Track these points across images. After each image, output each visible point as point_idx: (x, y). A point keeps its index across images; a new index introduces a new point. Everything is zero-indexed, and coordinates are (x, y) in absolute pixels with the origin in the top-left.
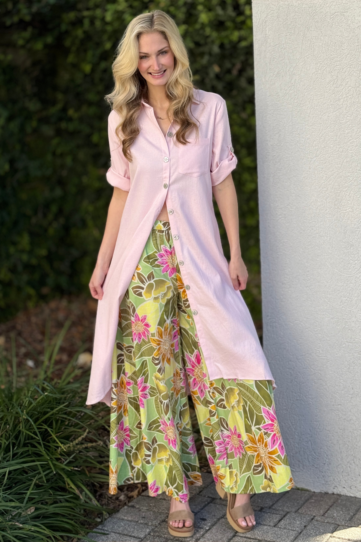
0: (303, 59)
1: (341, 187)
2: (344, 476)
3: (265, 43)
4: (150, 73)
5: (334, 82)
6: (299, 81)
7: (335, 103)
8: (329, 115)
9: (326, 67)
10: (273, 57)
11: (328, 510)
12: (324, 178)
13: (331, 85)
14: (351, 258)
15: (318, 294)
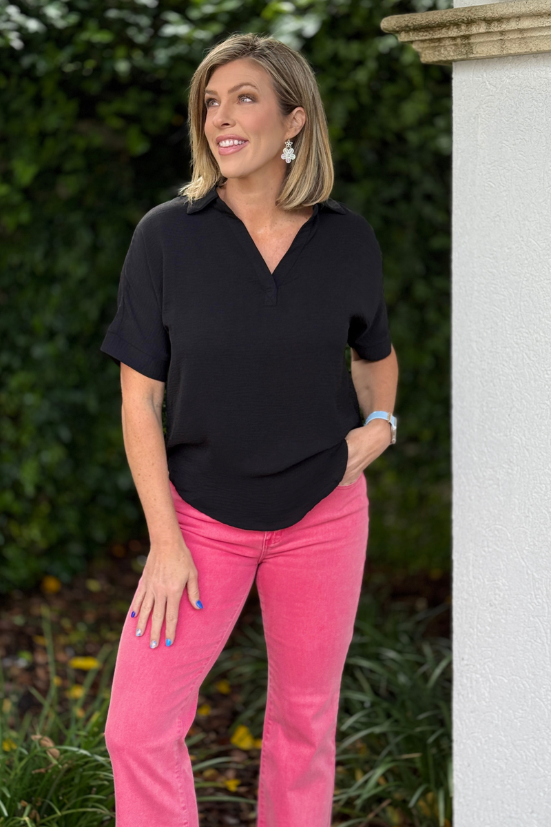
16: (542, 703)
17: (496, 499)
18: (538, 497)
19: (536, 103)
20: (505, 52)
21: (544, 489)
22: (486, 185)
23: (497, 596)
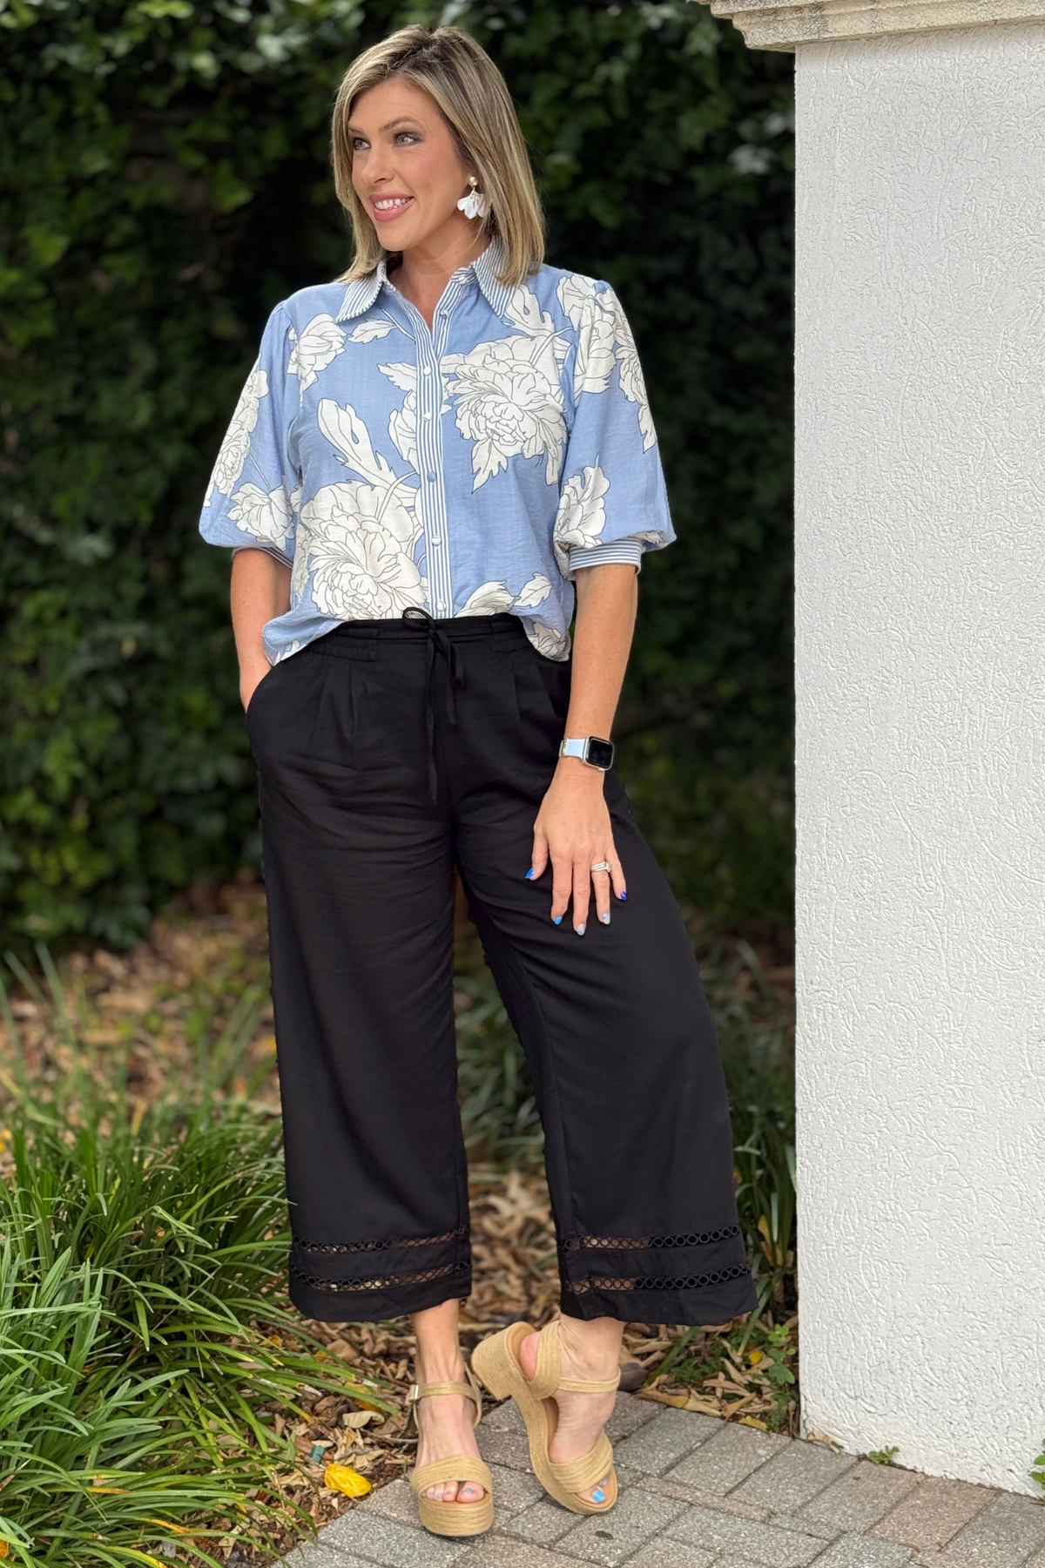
11: (957, 1536)
16: (934, 1041)
17: (865, 730)
18: (929, 723)
19: (926, 108)
20: (878, 28)
21: (938, 710)
22: (849, 238)
23: (865, 881)
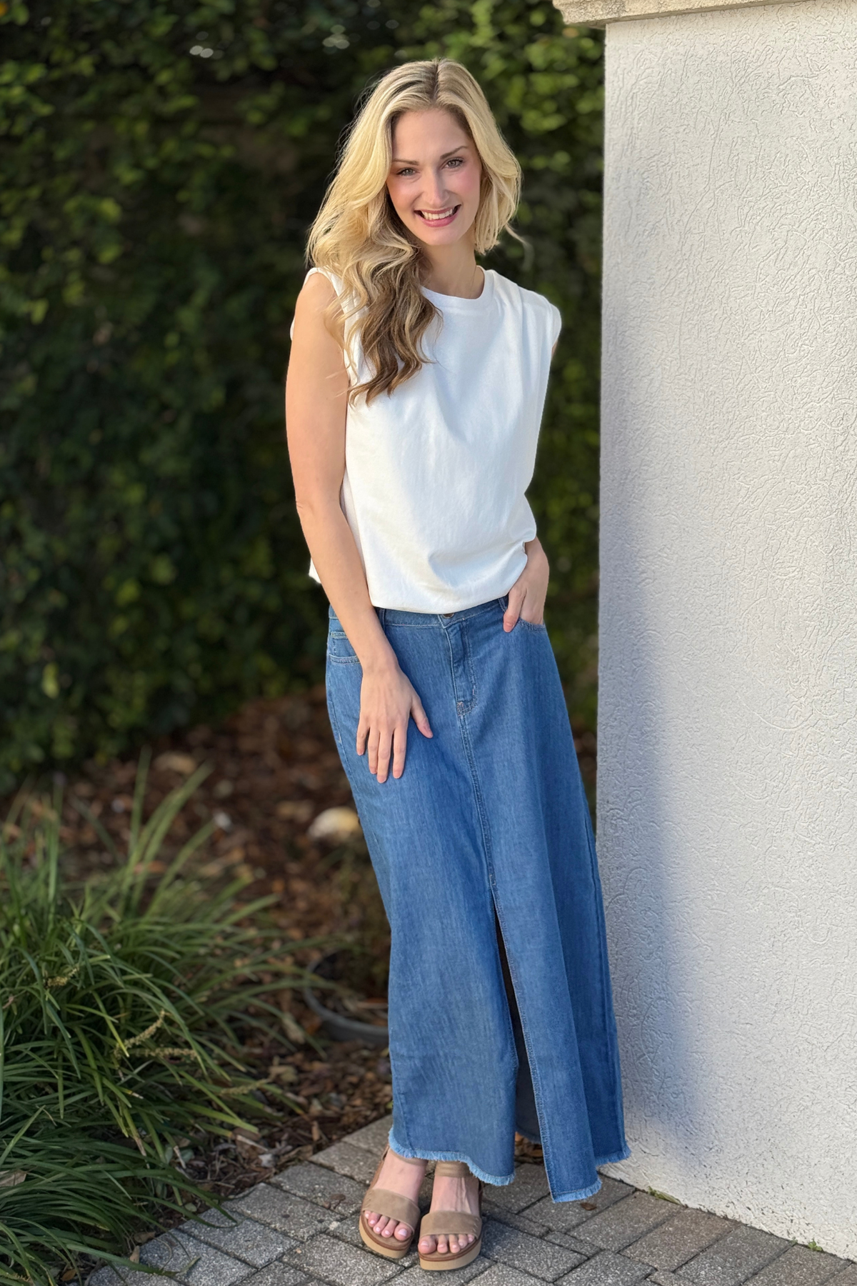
0: (712, 194)
1: (778, 516)
2: (749, 1183)
3: (630, 150)
4: (420, 213)
5: (778, 255)
6: (701, 249)
7: (779, 309)
8: (762, 337)
9: (762, 215)
10: (645, 187)
11: (691, 1259)
12: (743, 492)
13: (772, 264)
14: (792, 690)
15: (717, 765)
